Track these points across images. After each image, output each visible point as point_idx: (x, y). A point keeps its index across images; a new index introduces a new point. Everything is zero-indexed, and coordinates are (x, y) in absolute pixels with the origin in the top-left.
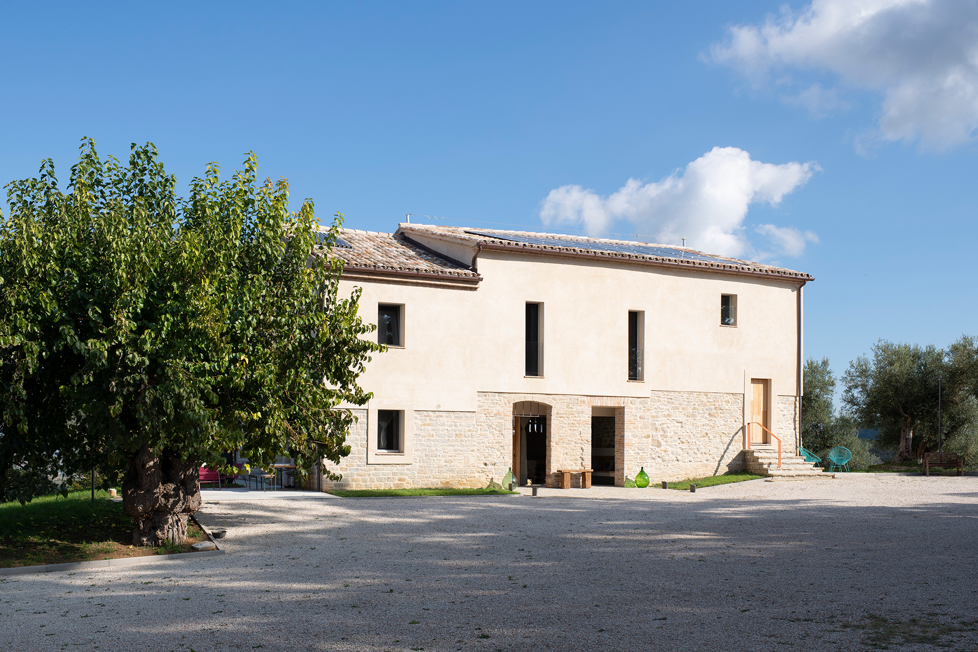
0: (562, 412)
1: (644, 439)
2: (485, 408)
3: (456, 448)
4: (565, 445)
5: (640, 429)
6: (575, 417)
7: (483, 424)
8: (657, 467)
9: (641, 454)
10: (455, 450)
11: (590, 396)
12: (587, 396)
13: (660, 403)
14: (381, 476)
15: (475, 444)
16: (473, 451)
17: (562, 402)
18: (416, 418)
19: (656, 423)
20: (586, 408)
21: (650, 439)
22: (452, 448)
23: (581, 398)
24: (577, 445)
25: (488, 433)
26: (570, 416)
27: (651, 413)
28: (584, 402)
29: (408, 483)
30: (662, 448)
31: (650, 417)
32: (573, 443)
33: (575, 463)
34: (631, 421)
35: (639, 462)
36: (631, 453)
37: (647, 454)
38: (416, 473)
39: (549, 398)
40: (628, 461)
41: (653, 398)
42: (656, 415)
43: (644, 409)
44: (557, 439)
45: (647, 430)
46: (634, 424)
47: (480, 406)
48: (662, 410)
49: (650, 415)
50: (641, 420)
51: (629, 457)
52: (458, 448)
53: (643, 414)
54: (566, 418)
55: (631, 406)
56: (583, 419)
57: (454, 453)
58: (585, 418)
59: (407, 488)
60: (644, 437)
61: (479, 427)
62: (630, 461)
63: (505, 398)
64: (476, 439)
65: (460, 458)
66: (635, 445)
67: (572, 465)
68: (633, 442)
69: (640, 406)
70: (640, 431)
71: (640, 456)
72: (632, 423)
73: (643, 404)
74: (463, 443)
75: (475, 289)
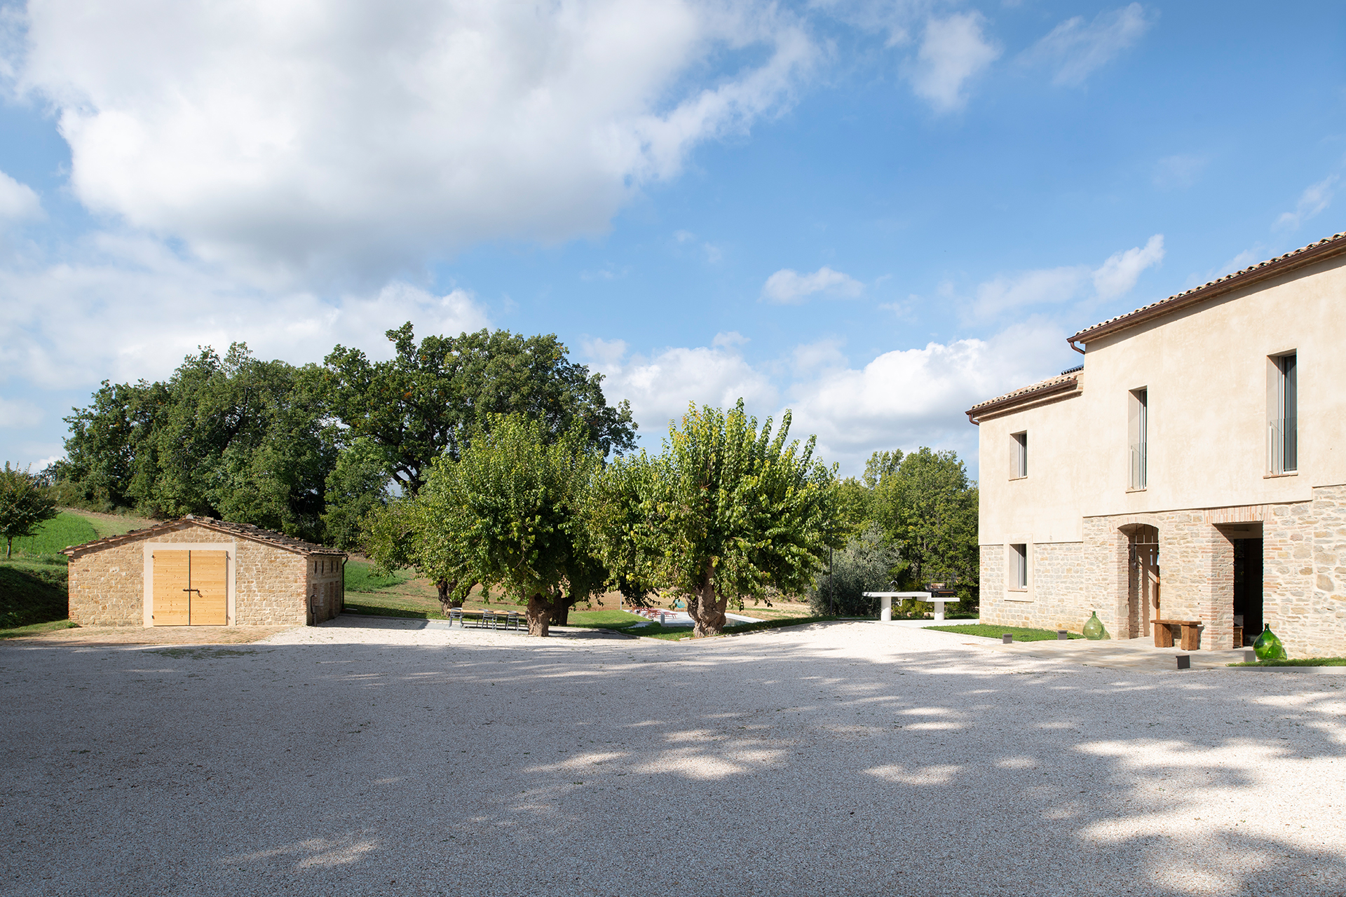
0: (1171, 536)
1: (1300, 576)
2: (1091, 536)
3: (1067, 585)
4: (1178, 584)
5: (1293, 558)
6: (1188, 542)
7: (1090, 557)
8: (1324, 628)
9: (1295, 602)
10: (1067, 588)
11: (1209, 509)
12: (1204, 509)
13: (1333, 508)
14: (1013, 613)
15: (1083, 580)
16: (1081, 589)
17: (1170, 522)
18: (1036, 552)
19: (1325, 546)
20: (1204, 527)
21: (1313, 578)
22: (1064, 585)
23: (1192, 514)
24: (1193, 584)
25: (1094, 568)
26: (1182, 541)
27: (1316, 528)
28: (1199, 519)
29: (1031, 622)
30: (1335, 593)
31: (1312, 536)
32: (1189, 581)
33: (1191, 610)
34: (1274, 545)
35: (1290, 617)
36: (1275, 600)
37: (1306, 603)
38: (1037, 611)
39: (1154, 517)
40: (1270, 612)
41: (1319, 500)
42: (1324, 530)
43: (1301, 522)
44: (1167, 575)
45: (1306, 560)
46: (1281, 549)
47: (1088, 535)
48: (1337, 522)
49: (1313, 531)
50: (1294, 543)
51: (1271, 606)
52: (1069, 585)
53: (1299, 530)
54: (1176, 545)
55: (1276, 518)
56: (1199, 544)
57: (1065, 590)
58: (1202, 542)
59: (1030, 627)
60: (1301, 572)
61: (1087, 560)
62: (1272, 612)
63: (1110, 522)
64: (1084, 574)
65: (1070, 597)
66: (1284, 585)
67: (1187, 614)
68: (1279, 581)
69: (1292, 517)
70: (1292, 562)
71: (1293, 606)
72: (1276, 549)
73: (1299, 514)
74: (1073, 580)
75: (1079, 394)
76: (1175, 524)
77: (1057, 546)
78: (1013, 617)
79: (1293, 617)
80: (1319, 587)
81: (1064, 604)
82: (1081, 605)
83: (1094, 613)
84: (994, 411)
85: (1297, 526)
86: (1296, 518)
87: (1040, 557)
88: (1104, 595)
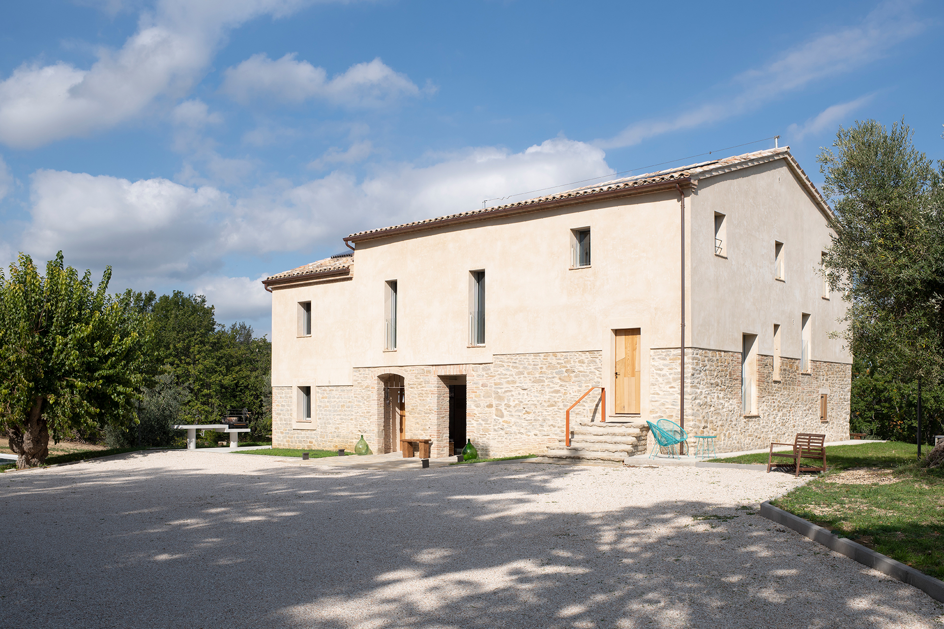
0: (412, 383)
1: (487, 409)
2: (359, 382)
3: (342, 417)
4: (416, 415)
5: (483, 398)
6: (423, 387)
7: (358, 396)
8: (499, 440)
9: (484, 425)
10: (341, 419)
11: (435, 365)
12: (433, 365)
13: (504, 368)
14: (300, 439)
15: (353, 413)
16: (351, 419)
17: (411, 373)
18: (318, 392)
19: (499, 391)
20: (432, 377)
21: (494, 409)
22: (339, 417)
23: (426, 368)
24: (426, 415)
25: (361, 404)
26: (419, 386)
27: (495, 380)
28: (429, 372)
29: (314, 445)
30: (505, 419)
31: (493, 384)
32: (423, 413)
33: (424, 432)
34: (473, 390)
35: (481, 434)
36: (473, 424)
37: (490, 425)
38: (318, 437)
39: (402, 369)
40: (470, 432)
41: (496, 363)
42: (499, 381)
43: (487, 376)
44: (410, 409)
45: (490, 399)
46: (476, 392)
47: (357, 381)
48: (505, 376)
49: (493, 382)
50: (483, 388)
51: (471, 428)
52: (343, 417)
53: (486, 381)
54: (416, 389)
55: (474, 373)
56: (430, 389)
57: (340, 421)
58: (431, 387)
59: (313, 449)
60: (487, 406)
61: (356, 399)
62: (472, 432)
63: (372, 372)
64: (354, 409)
65: (343, 426)
66: (478, 415)
67: (422, 435)
68: (476, 412)
69: (482, 373)
70: (482, 400)
71: (483, 428)
72: (473, 392)
73: (486, 370)
74: (346, 413)
75: (351, 279)
76: (415, 374)
77: (334, 388)
78: (300, 442)
79: (483, 435)
80: (497, 416)
81: (339, 431)
82: (352, 431)
83: (362, 436)
84: (285, 284)
85: (485, 378)
86: (484, 373)
87: (321, 396)
88: (368, 424)
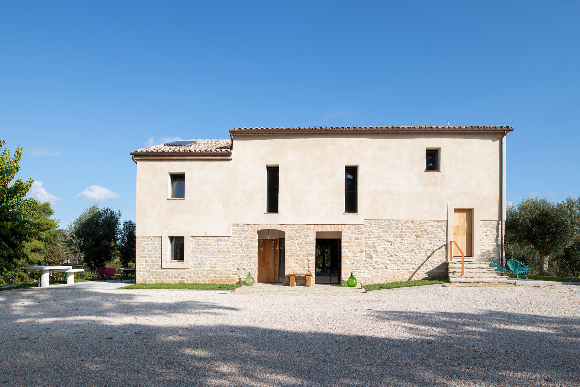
0: (293, 236)
1: (358, 254)
2: (237, 234)
3: (218, 259)
4: (295, 257)
5: (355, 247)
6: (303, 239)
7: (236, 244)
8: (369, 274)
9: (356, 264)
11: (314, 224)
12: (312, 224)
13: (372, 228)
14: (170, 275)
15: (231, 256)
16: (230, 261)
17: (292, 229)
19: (369, 242)
20: (311, 233)
21: (364, 253)
22: (215, 259)
23: (306, 227)
24: (304, 257)
26: (299, 238)
28: (309, 229)
29: (187, 280)
30: (374, 259)
31: (363, 238)
32: (301, 256)
33: (303, 269)
34: (347, 241)
35: (353, 269)
37: (360, 264)
38: (192, 274)
39: (282, 226)
40: (345, 268)
41: (366, 225)
42: (368, 236)
43: (358, 232)
44: (290, 253)
45: (361, 247)
46: (350, 243)
47: (234, 233)
48: (374, 233)
49: (364, 236)
50: (355, 240)
52: (220, 259)
53: (358, 236)
54: (296, 240)
55: (348, 230)
56: (309, 240)
57: (217, 262)
58: (311, 239)
59: (186, 283)
60: (358, 252)
61: (234, 246)
63: (251, 227)
64: (232, 253)
65: (221, 266)
66: (351, 257)
67: (301, 271)
68: (349, 255)
69: (355, 230)
70: (355, 248)
72: (348, 243)
73: (358, 229)
74: (223, 256)
75: (231, 160)
76: (296, 230)
77: (210, 238)
78: (170, 278)
79: (355, 270)
80: (366, 258)
81: (216, 269)
85: (357, 234)
87: (195, 243)
88: (246, 264)
